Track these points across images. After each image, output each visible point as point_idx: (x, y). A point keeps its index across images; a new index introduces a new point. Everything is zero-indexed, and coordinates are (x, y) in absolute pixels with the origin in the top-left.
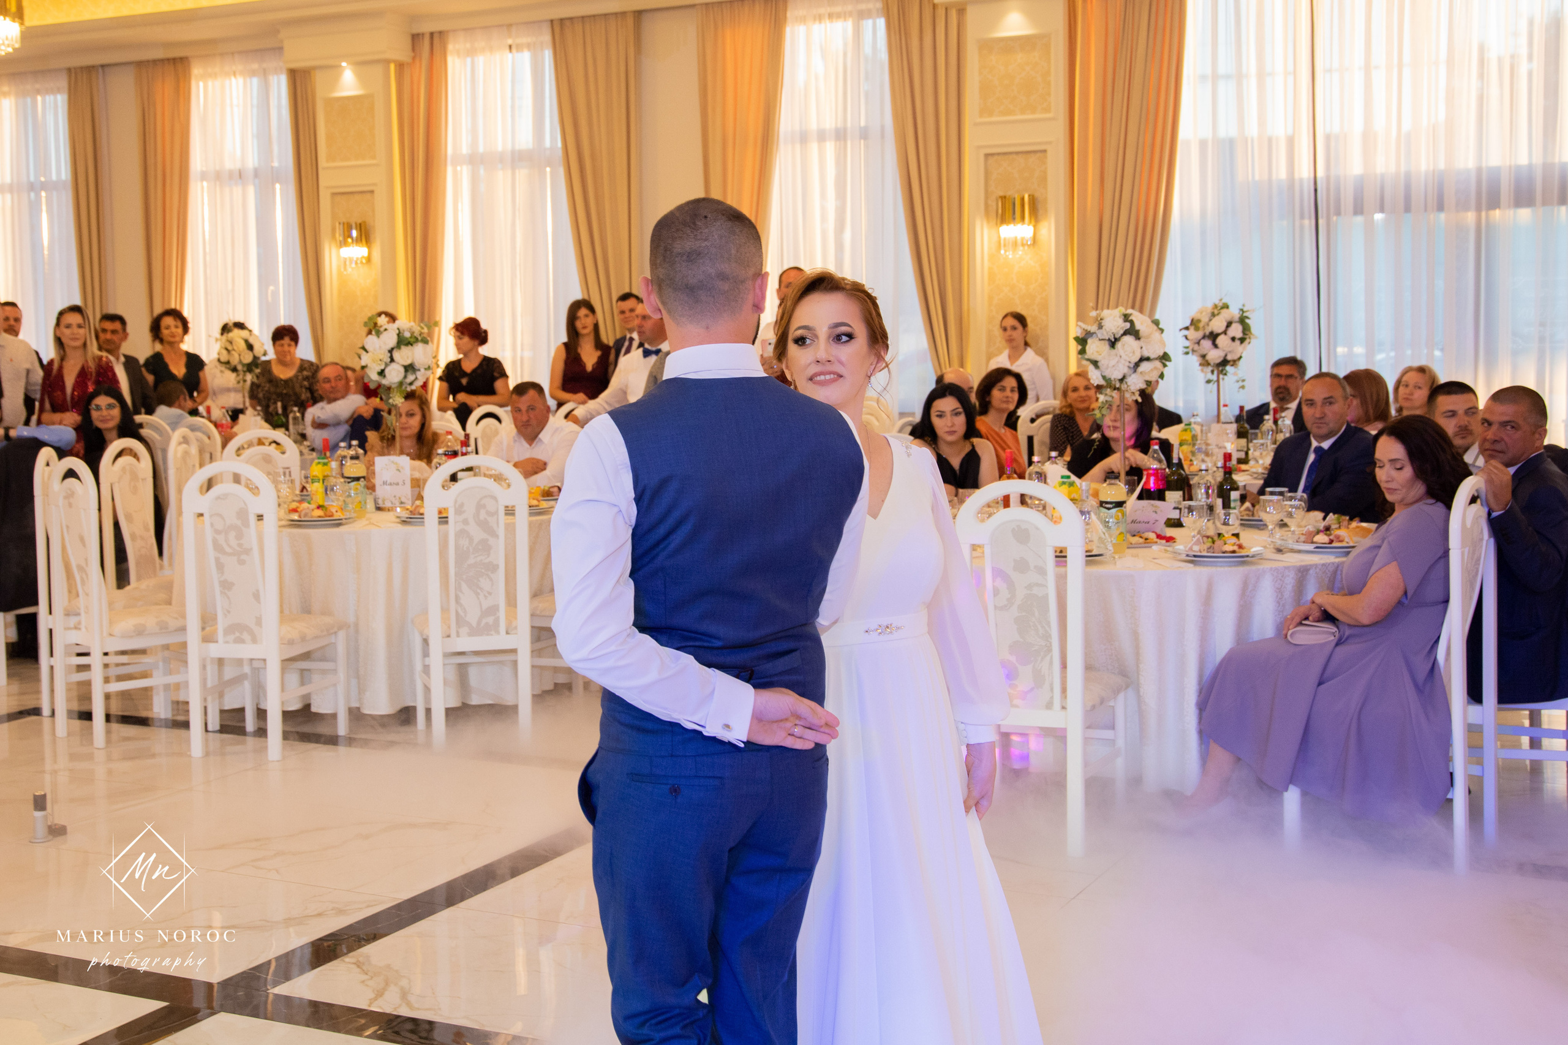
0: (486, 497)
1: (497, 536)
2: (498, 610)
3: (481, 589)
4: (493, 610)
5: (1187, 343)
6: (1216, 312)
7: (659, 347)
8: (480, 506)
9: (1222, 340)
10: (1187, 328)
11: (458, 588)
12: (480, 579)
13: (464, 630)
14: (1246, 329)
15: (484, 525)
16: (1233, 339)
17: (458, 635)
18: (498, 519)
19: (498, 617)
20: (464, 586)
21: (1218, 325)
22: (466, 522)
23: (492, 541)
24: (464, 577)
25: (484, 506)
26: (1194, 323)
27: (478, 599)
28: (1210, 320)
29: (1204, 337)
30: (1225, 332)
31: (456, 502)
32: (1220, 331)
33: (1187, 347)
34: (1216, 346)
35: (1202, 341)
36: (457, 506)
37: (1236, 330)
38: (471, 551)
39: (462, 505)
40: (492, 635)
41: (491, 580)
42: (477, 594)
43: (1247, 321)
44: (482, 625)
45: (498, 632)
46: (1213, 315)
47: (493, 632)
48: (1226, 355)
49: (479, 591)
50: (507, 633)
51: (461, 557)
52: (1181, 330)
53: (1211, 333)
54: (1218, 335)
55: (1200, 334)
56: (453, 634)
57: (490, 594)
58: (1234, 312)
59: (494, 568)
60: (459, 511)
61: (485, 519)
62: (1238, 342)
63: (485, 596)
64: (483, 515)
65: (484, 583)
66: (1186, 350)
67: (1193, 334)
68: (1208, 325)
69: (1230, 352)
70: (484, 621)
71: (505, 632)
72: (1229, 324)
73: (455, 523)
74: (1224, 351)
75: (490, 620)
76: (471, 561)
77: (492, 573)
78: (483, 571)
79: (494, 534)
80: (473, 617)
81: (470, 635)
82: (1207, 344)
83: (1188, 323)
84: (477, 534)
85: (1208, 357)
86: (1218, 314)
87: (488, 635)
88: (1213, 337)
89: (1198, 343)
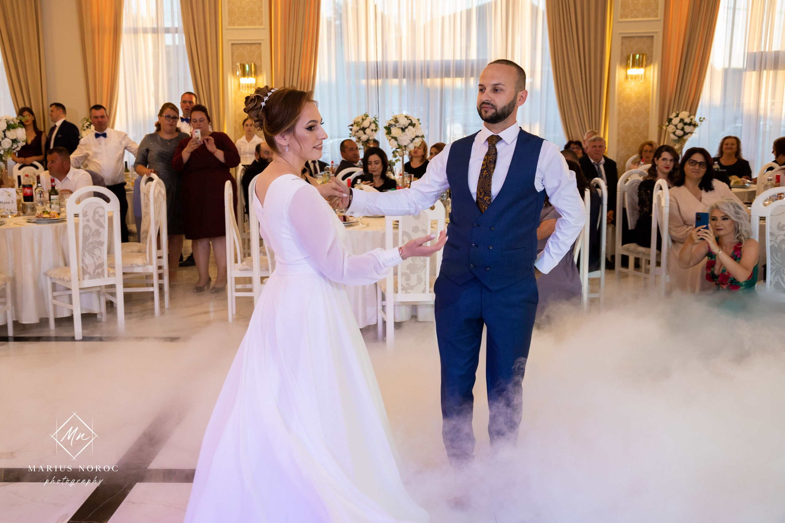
0: (98, 207)
1: (104, 228)
2: (104, 265)
3: (95, 255)
4: (101, 265)
5: (351, 132)
6: (364, 118)
7: (104, 132)
8: (95, 212)
9: (368, 131)
10: (352, 125)
11: (83, 255)
12: (95, 250)
13: (87, 276)
14: (377, 126)
15: (98, 222)
16: (372, 130)
17: (84, 279)
18: (104, 219)
19: (104, 269)
20: (86, 254)
21: (366, 124)
22: (88, 221)
23: (101, 230)
24: (87, 249)
25: (97, 212)
26: (356, 123)
27: (94, 260)
28: (362, 122)
29: (360, 129)
30: (368, 127)
31: (83, 210)
32: (367, 126)
33: (350, 134)
34: (365, 133)
35: (359, 131)
36: (84, 212)
37: (373, 126)
38: (91, 235)
39: (86, 212)
40: (100, 278)
41: (100, 250)
42: (93, 257)
43: (376, 122)
44: (96, 273)
45: (104, 276)
46: (363, 120)
47: (101, 277)
48: (369, 137)
49: (94, 256)
50: (108, 277)
51: (86, 238)
52: (349, 126)
53: (363, 128)
54: (366, 128)
55: (358, 128)
56: (81, 278)
57: (100, 257)
58: (371, 118)
59: (102, 244)
60: (85, 215)
61: (98, 219)
62: (374, 132)
63: (97, 258)
64: (97, 217)
65: (97, 252)
66: (350, 135)
67: (355, 128)
68: (362, 124)
69: (371, 136)
70: (97, 271)
71: (107, 276)
72: (371, 124)
73: (83, 221)
74: (368, 135)
75: (100, 270)
76: (91, 240)
77: (101, 246)
78: (96, 245)
79: (102, 226)
80: (91, 270)
81: (90, 278)
82: (361, 132)
83: (352, 123)
84: (94, 226)
85: (361, 138)
86: (366, 119)
87: (99, 278)
88: (364, 129)
89: (358, 131)
